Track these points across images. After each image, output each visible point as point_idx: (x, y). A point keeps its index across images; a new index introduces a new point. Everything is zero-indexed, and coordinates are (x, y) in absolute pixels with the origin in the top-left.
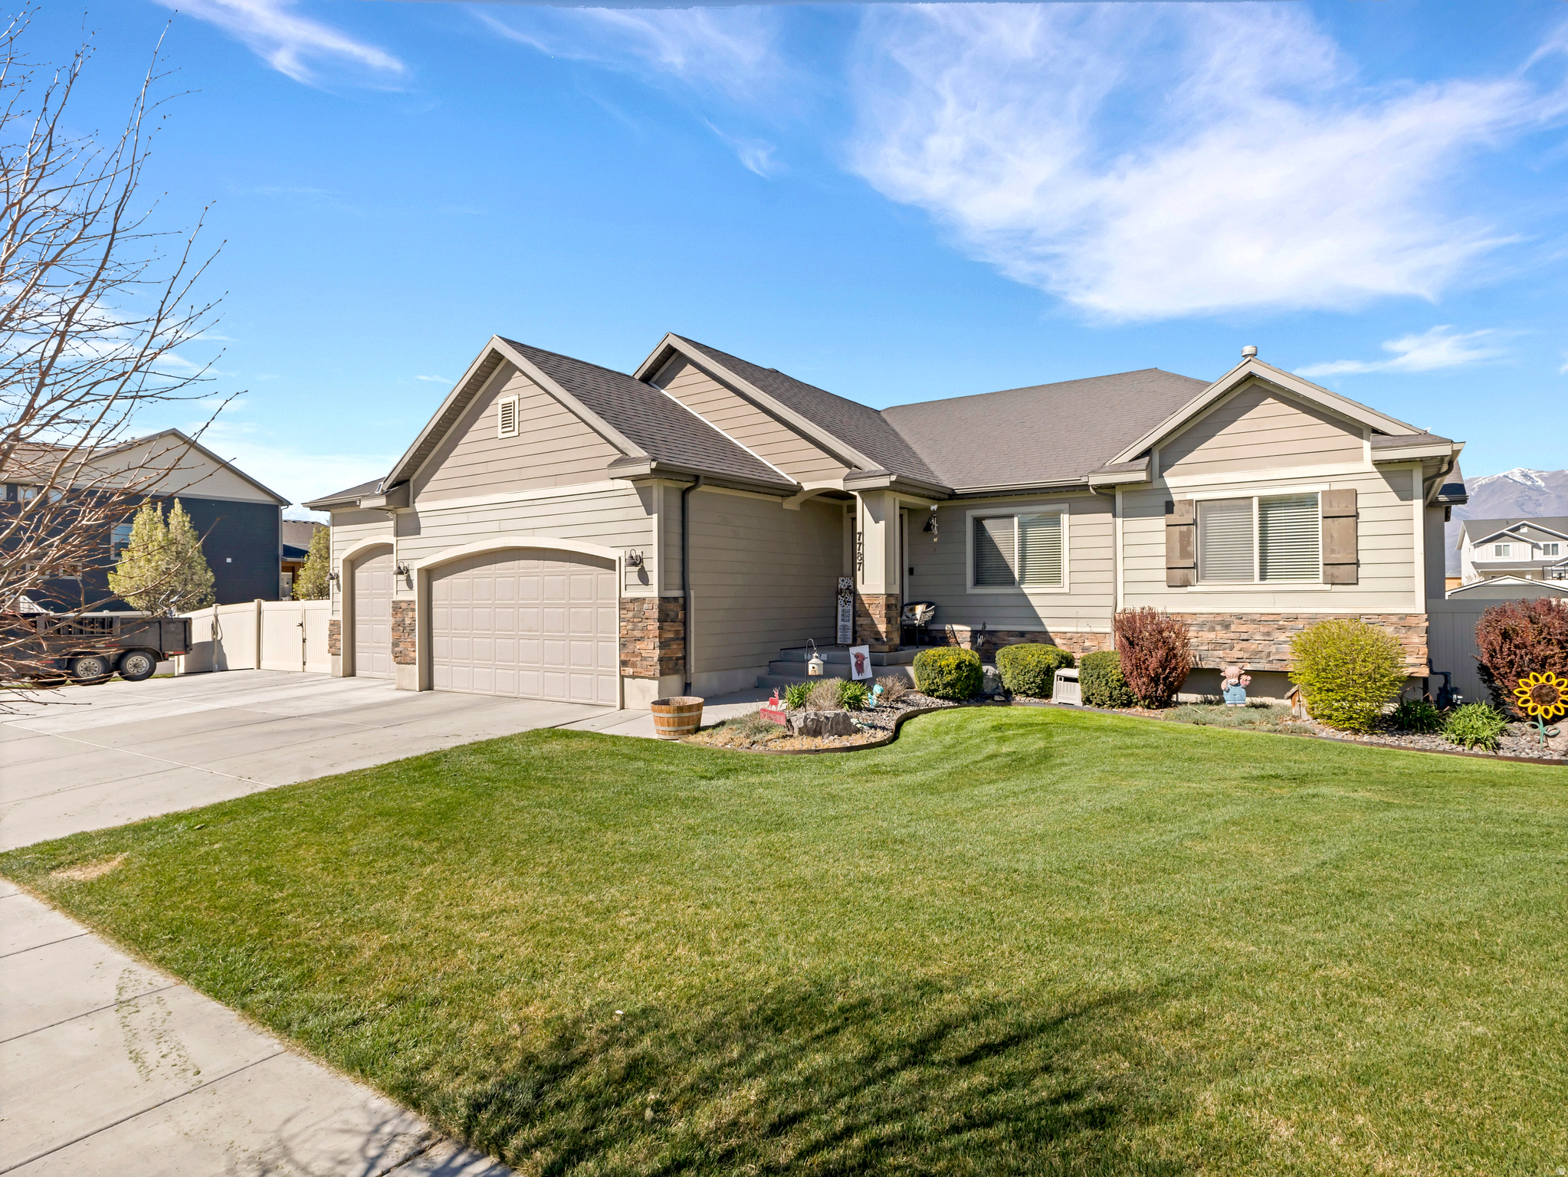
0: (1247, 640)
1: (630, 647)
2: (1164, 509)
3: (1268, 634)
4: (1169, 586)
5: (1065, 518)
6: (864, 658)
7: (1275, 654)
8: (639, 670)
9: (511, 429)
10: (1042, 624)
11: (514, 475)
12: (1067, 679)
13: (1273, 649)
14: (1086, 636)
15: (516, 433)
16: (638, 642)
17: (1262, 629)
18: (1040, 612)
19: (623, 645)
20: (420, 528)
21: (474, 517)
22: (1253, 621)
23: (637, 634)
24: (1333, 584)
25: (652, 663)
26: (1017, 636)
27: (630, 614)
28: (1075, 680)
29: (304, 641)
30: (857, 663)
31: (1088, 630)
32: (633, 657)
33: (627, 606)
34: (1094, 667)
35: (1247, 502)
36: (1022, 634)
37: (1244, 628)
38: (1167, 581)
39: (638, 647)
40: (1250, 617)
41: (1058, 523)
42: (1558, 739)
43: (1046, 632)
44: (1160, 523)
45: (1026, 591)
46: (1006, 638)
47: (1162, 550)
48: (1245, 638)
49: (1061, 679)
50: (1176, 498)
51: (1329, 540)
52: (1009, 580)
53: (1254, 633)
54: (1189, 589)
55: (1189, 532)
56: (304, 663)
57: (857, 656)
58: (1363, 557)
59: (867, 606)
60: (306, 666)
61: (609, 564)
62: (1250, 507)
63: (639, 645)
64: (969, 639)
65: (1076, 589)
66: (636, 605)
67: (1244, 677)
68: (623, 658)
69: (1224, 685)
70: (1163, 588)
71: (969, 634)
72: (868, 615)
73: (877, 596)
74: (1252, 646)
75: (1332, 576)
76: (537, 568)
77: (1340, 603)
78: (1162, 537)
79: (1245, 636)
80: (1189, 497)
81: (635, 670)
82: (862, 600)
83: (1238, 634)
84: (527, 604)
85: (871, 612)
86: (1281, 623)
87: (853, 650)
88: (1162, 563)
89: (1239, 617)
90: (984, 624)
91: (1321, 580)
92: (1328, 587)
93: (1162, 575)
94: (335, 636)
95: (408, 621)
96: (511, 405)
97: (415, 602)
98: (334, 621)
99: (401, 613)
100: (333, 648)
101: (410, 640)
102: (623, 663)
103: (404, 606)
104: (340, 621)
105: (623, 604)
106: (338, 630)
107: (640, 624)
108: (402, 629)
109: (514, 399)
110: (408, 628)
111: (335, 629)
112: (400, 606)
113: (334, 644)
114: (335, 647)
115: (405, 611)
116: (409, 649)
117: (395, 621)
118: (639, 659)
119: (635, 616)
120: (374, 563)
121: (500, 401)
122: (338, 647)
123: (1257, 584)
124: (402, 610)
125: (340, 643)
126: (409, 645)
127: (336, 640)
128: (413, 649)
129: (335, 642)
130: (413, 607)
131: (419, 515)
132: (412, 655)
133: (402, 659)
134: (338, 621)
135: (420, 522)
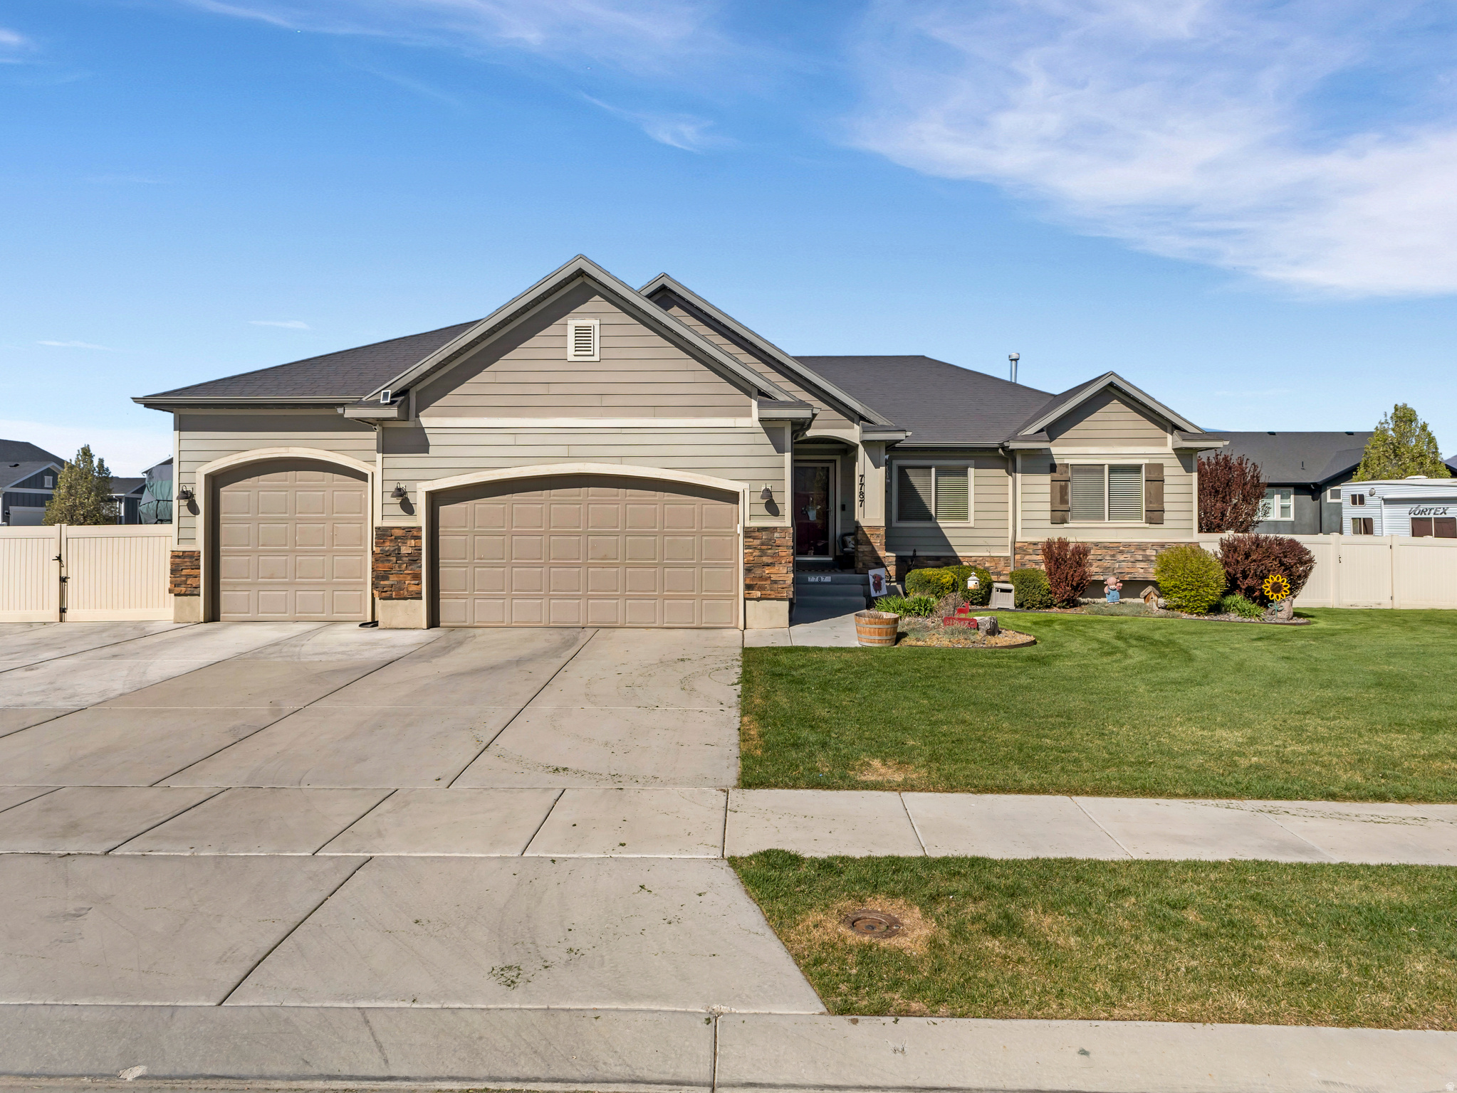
0: (1101, 560)
1: (758, 572)
2: (1049, 469)
3: (1113, 556)
4: (1052, 523)
5: (971, 471)
6: (881, 579)
7: (1117, 569)
8: (767, 592)
9: (591, 353)
10: (953, 551)
11: (595, 401)
12: (1003, 591)
13: (1117, 565)
14: (987, 559)
15: (596, 358)
16: (767, 567)
17: (1110, 553)
18: (952, 542)
19: (748, 570)
20: (429, 445)
21: (521, 439)
22: (1105, 548)
23: (765, 559)
24: (1150, 523)
25: (784, 586)
26: (933, 560)
27: (757, 542)
28: (1009, 591)
29: (63, 580)
30: (874, 582)
31: (988, 554)
32: (760, 581)
33: (754, 534)
34: (1023, 581)
35: (1101, 467)
36: (938, 558)
37: (1099, 552)
38: (1051, 519)
39: (767, 572)
40: (1103, 545)
41: (965, 474)
42: (1283, 612)
43: (957, 557)
44: (1047, 479)
45: (941, 525)
46: (925, 561)
47: (1048, 498)
48: (1100, 558)
49: (998, 591)
50: (1057, 462)
51: (1149, 495)
52: (929, 517)
53: (1106, 555)
54: (1065, 525)
55: (1066, 486)
56: (63, 611)
57: (874, 577)
58: (1166, 507)
59: (869, 536)
60: (69, 615)
61: (732, 497)
62: (1103, 471)
63: (768, 570)
64: (894, 563)
65: (980, 524)
66: (764, 535)
67: (1118, 584)
68: (748, 582)
69: (1106, 590)
70: (1048, 524)
71: (894, 559)
72: (869, 543)
73: (878, 528)
74: (1106, 564)
75: (1150, 518)
76: (617, 495)
77: (1154, 535)
78: (1048, 489)
79: (1100, 557)
80: (1066, 461)
81: (764, 592)
82: (864, 531)
83: (1096, 556)
84: (599, 532)
85: (872, 540)
86: (1121, 548)
87: (872, 573)
88: (1048, 507)
89: (1096, 544)
90: (915, 551)
91: (1144, 521)
92: (1148, 525)
93: (1048, 515)
94: (185, 572)
95: (405, 550)
96: (588, 328)
97: (420, 529)
98: (184, 552)
99: (391, 541)
100: (178, 587)
101: (410, 572)
102: (748, 587)
103: (398, 533)
104: (200, 552)
105: (748, 533)
106: (196, 563)
107: (769, 551)
108: (394, 559)
109: (593, 322)
110: (407, 559)
111: (186, 562)
112: (389, 533)
113: (181, 582)
114: (183, 586)
115: (404, 539)
116: (407, 582)
117: (381, 551)
118: (769, 582)
119: (762, 544)
120: (263, 481)
121: (569, 322)
122: (194, 585)
123: (1107, 523)
124: (393, 537)
125: (199, 580)
126: (409, 577)
127: (188, 576)
128: (417, 582)
129: (184, 579)
130: (415, 533)
131: (427, 431)
132: (413, 588)
133: (394, 593)
134: (195, 552)
135: (427, 439)
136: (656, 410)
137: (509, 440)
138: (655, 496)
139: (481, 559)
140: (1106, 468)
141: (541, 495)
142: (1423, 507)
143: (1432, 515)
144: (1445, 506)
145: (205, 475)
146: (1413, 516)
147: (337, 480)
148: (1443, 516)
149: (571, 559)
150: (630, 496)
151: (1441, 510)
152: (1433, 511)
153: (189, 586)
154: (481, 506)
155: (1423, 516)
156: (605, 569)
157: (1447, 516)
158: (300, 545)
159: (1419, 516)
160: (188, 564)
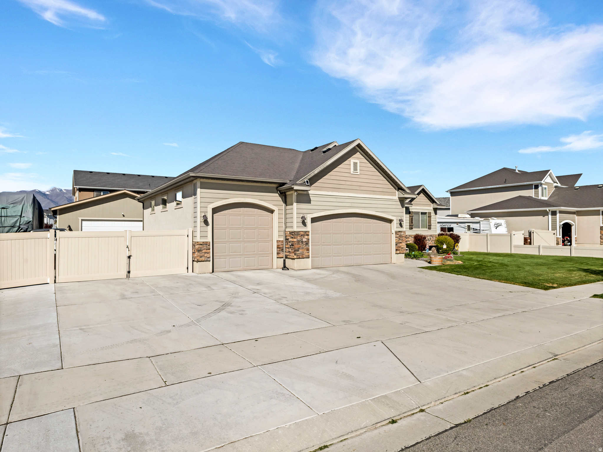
1: (398, 245)
8: (401, 251)
9: (357, 172)
11: (358, 188)
15: (359, 173)
16: (400, 244)
19: (396, 245)
23: (400, 241)
24: (429, 229)
27: (398, 236)
29: (129, 257)
32: (399, 248)
33: (398, 233)
38: (409, 228)
51: (428, 221)
54: (412, 230)
55: (413, 218)
56: (129, 272)
58: (432, 224)
60: (132, 274)
61: (390, 221)
63: (401, 244)
66: (400, 233)
67: (428, 247)
68: (396, 248)
77: (430, 233)
80: (412, 211)
94: (204, 251)
95: (304, 240)
96: (356, 163)
97: (309, 232)
98: (203, 242)
99: (300, 236)
100: (201, 258)
101: (306, 248)
102: (396, 250)
103: (302, 233)
104: (210, 242)
105: (396, 233)
106: (208, 247)
107: (401, 238)
108: (301, 243)
109: (358, 161)
110: (305, 243)
111: (204, 246)
112: (299, 234)
113: (202, 255)
114: (203, 257)
115: (303, 236)
116: (305, 252)
117: (297, 240)
118: (401, 248)
119: (399, 236)
120: (231, 211)
121: (351, 160)
122: (208, 257)
123: (421, 229)
124: (300, 235)
125: (210, 255)
126: (305, 250)
127: (205, 253)
128: (308, 252)
129: (203, 254)
130: (307, 234)
131: (310, 195)
132: (307, 254)
133: (301, 256)
134: (208, 242)
135: (310, 198)
136: (374, 192)
137: (334, 200)
138: (371, 221)
139: (324, 243)
140: (420, 213)
141: (341, 220)
142: (444, 224)
143: (446, 227)
144: (450, 224)
145: (212, 209)
146: (441, 227)
147: (260, 212)
148: (450, 227)
149: (350, 242)
150: (365, 221)
151: (449, 225)
152: (447, 226)
153: (206, 257)
154: (324, 223)
155: (444, 227)
156: (358, 245)
157: (451, 227)
158: (246, 239)
159: (443, 227)
160: (205, 247)
